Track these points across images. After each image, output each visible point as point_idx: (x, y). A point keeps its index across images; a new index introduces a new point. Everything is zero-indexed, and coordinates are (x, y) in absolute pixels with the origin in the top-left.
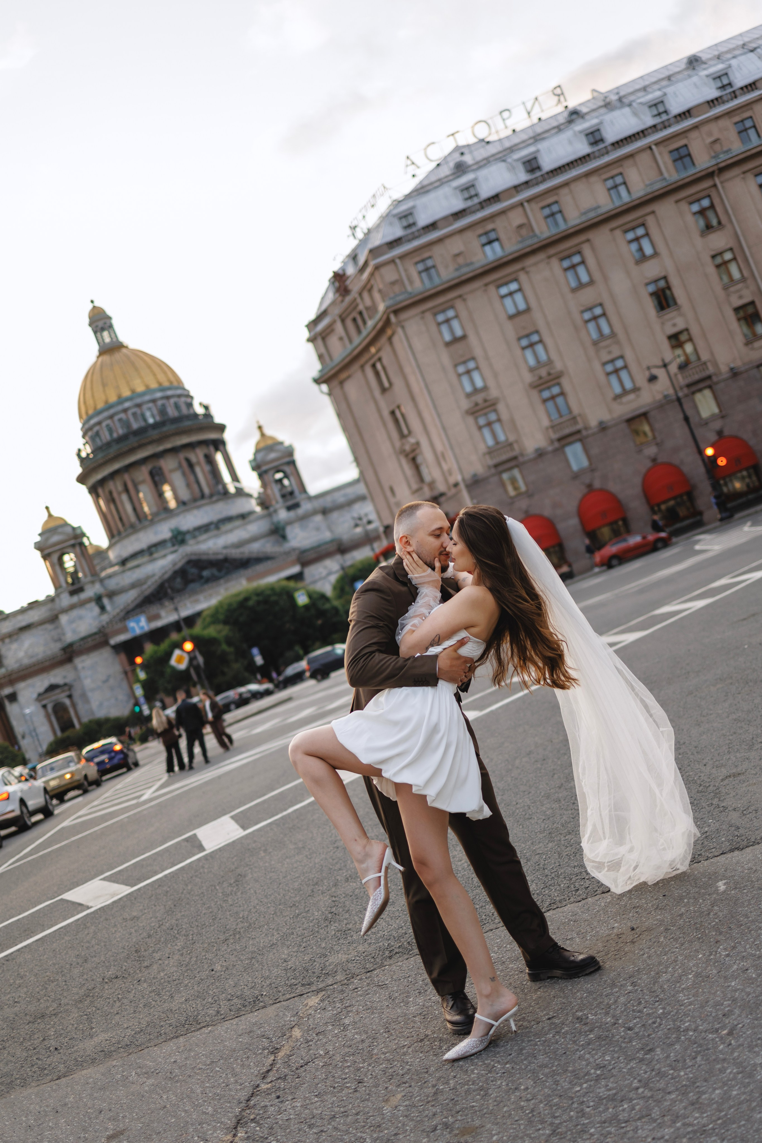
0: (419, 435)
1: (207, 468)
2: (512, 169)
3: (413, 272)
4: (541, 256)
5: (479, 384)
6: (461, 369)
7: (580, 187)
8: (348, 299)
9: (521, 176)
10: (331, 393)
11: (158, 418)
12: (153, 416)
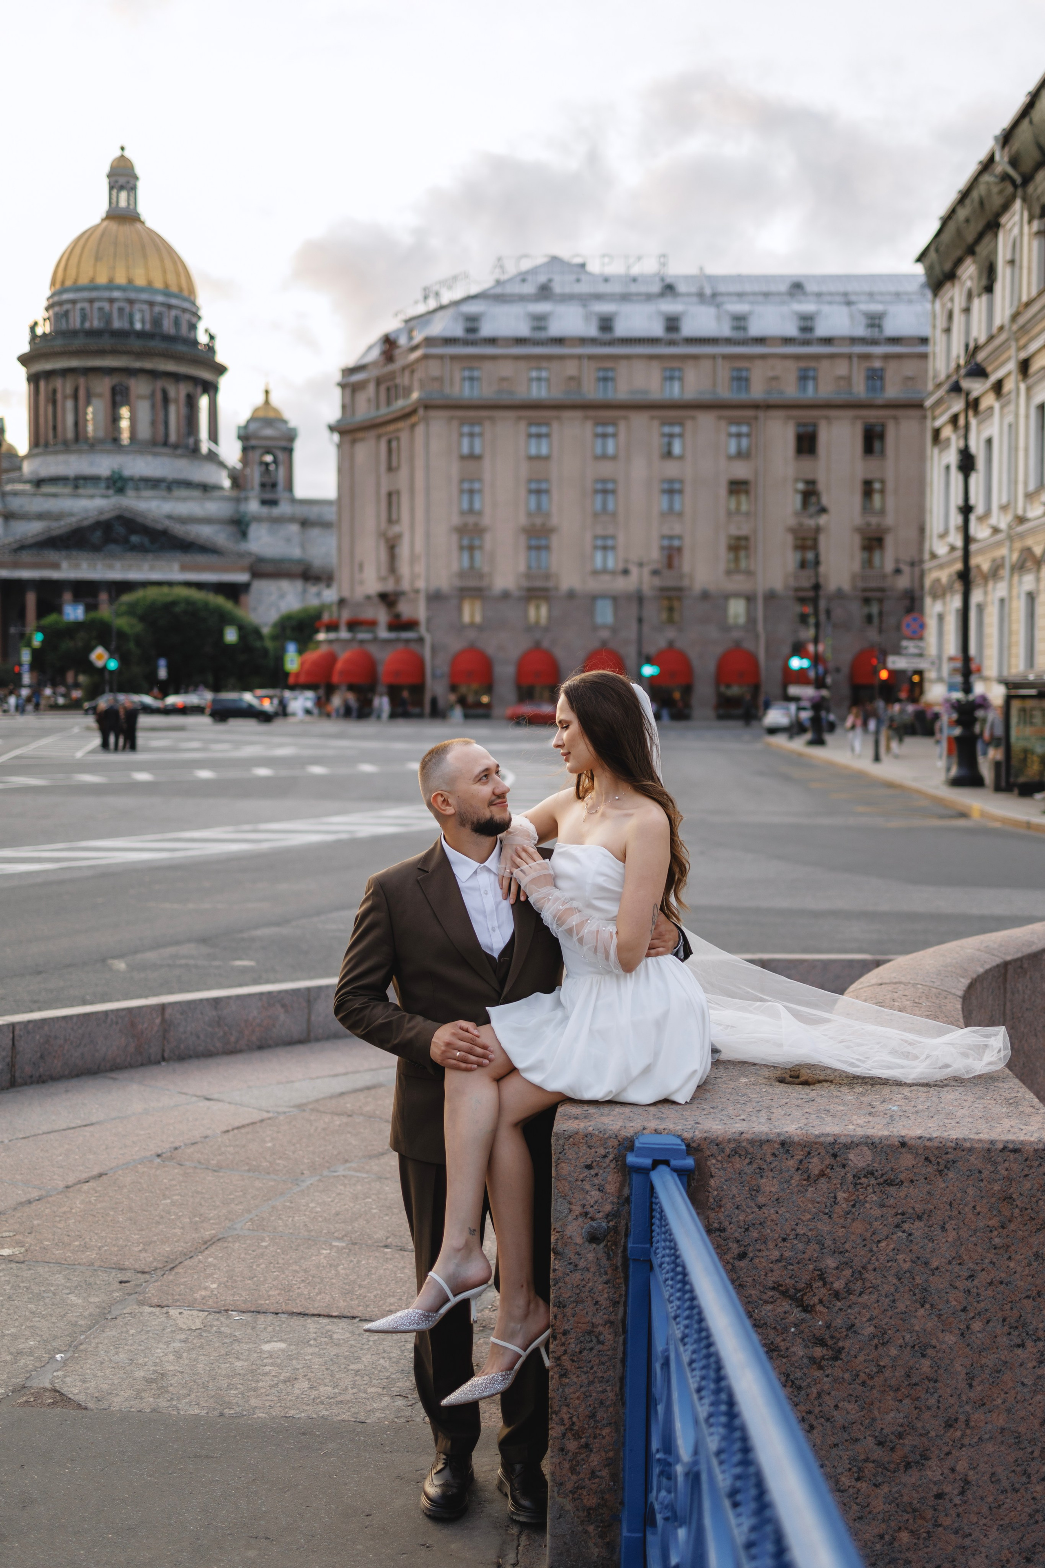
0: (403, 527)
1: (183, 410)
2: (587, 318)
3: (457, 376)
4: (579, 414)
5: (477, 506)
6: (466, 486)
7: (639, 367)
8: (391, 367)
9: (592, 331)
10: (339, 446)
11: (148, 327)
12: (143, 322)
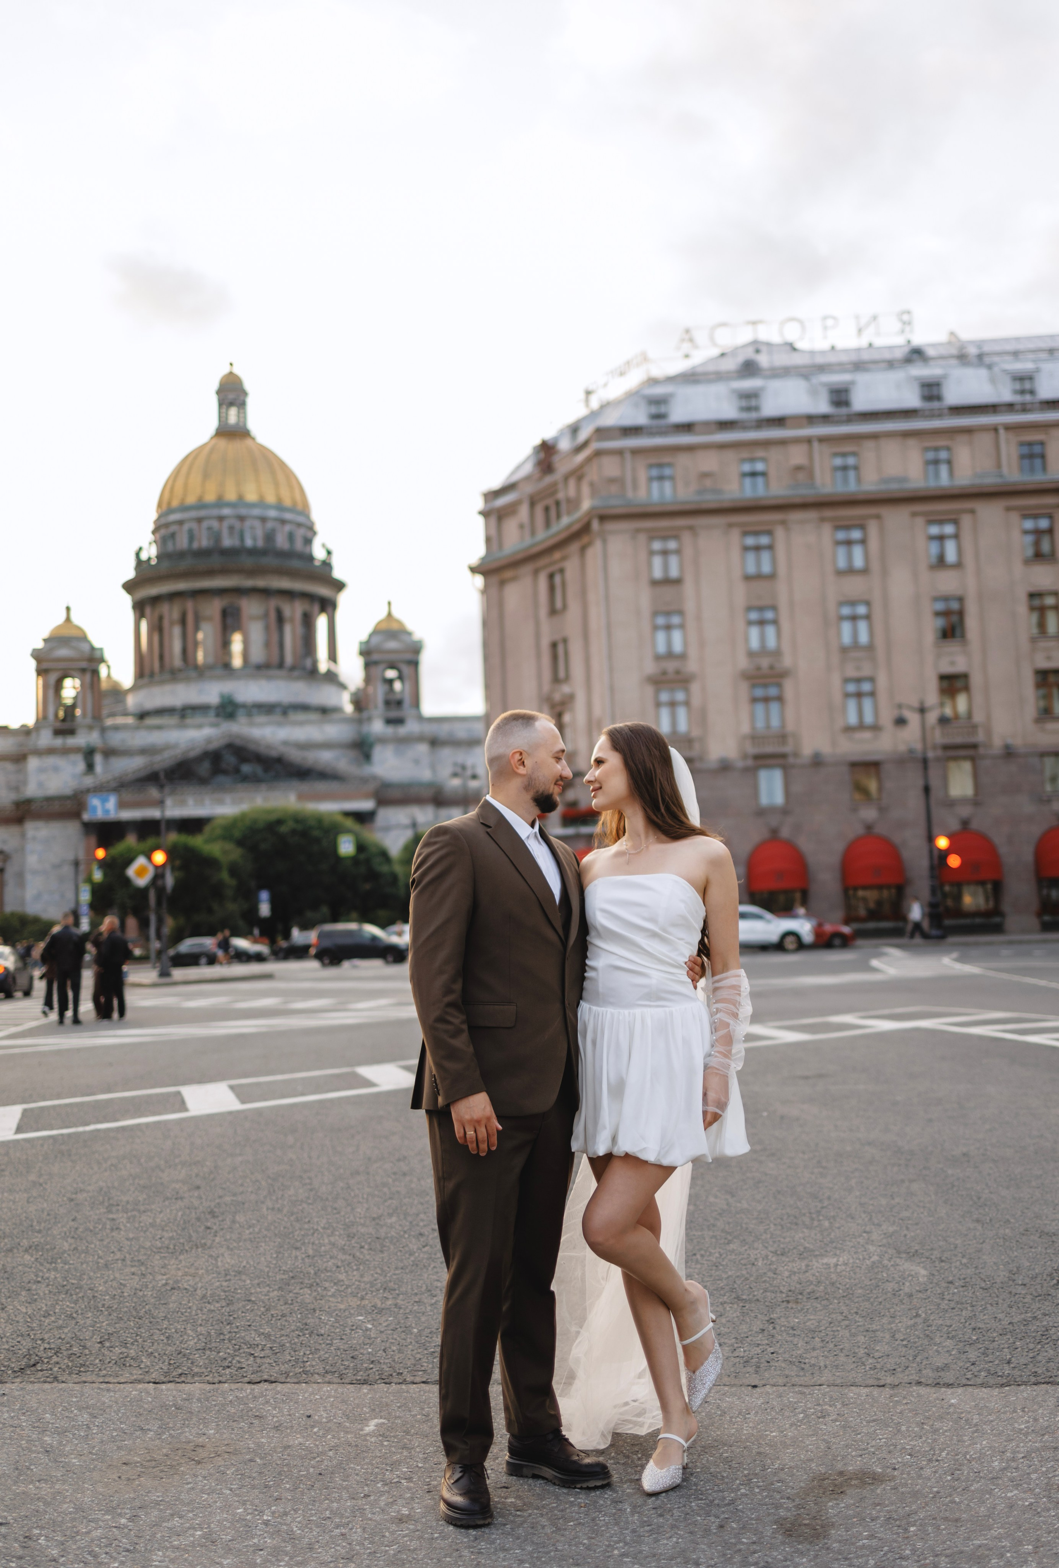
0: (575, 686)
1: (300, 630)
2: (813, 391)
3: (642, 475)
4: (812, 515)
5: (677, 647)
6: (661, 621)
7: (890, 448)
8: (548, 479)
9: (823, 407)
10: (485, 591)
11: (260, 543)
12: (254, 539)
